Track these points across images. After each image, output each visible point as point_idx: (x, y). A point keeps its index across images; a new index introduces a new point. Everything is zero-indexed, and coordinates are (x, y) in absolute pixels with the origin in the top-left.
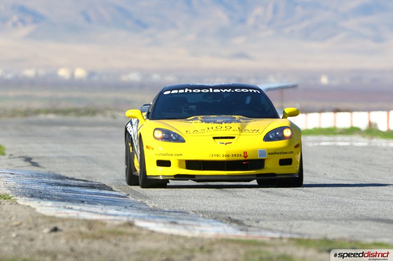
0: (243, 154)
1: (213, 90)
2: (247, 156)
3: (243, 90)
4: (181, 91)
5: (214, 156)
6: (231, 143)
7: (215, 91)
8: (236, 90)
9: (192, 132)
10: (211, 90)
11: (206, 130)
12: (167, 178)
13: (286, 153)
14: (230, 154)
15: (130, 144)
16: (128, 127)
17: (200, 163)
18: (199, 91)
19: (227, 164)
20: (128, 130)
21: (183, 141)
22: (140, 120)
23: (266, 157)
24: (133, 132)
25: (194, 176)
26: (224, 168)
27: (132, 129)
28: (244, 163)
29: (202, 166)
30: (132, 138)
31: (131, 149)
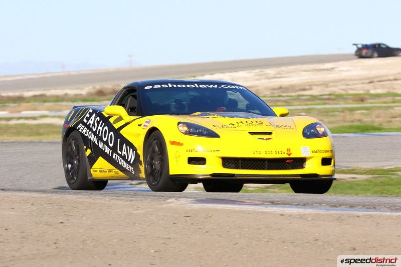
0: (286, 152)
1: (199, 86)
2: (291, 154)
3: (229, 86)
4: (165, 86)
5: (256, 153)
6: (270, 139)
7: (201, 86)
8: (222, 86)
9: (221, 126)
10: (197, 86)
11: (236, 125)
12: (201, 177)
13: (328, 151)
14: (274, 151)
15: (85, 147)
16: (79, 128)
17: (238, 162)
18: (184, 86)
19: (268, 162)
20: (81, 131)
21: (217, 136)
22: (123, 117)
23: (310, 156)
24: (94, 133)
25: (233, 175)
26: (265, 167)
27: (88, 130)
28: (288, 161)
29: (240, 165)
30: (90, 140)
31: (89, 152)
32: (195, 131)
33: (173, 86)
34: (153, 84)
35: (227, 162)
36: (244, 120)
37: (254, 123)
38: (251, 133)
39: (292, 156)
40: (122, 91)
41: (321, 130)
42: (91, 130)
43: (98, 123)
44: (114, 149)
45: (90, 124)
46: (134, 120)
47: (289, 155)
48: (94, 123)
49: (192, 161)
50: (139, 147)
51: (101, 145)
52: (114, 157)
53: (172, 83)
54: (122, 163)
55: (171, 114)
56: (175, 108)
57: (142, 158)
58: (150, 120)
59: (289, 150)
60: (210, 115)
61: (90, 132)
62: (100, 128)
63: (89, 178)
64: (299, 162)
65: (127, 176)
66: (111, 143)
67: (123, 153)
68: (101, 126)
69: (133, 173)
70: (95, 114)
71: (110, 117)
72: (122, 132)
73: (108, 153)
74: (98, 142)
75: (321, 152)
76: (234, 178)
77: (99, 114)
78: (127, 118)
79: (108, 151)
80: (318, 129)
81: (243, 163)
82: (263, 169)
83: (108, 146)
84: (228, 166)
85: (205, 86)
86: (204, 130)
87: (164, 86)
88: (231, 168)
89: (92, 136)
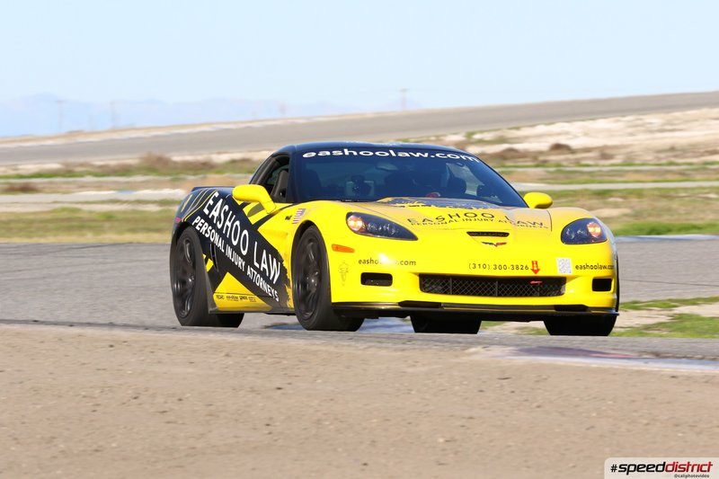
0: (530, 266)
1: (396, 154)
2: (538, 270)
3: (449, 156)
4: (339, 153)
5: (477, 266)
6: (504, 243)
7: (400, 154)
8: (438, 155)
9: (420, 221)
10: (394, 154)
11: (448, 219)
12: (383, 308)
13: (605, 267)
14: (509, 265)
15: (205, 256)
16: (196, 224)
17: (447, 281)
18: (371, 154)
19: (499, 284)
20: (198, 229)
21: (413, 237)
22: (264, 205)
23: (572, 274)
24: (219, 232)
25: (438, 305)
26: (494, 292)
27: (210, 228)
28: (533, 282)
29: (450, 287)
30: (213, 244)
31: (210, 264)
32: (376, 228)
33: (351, 154)
34: (317, 149)
35: (428, 282)
36: (461, 211)
37: (479, 216)
38: (471, 234)
39: (540, 274)
40: (268, 160)
41: (594, 230)
42: (214, 226)
43: (226, 214)
44: (248, 260)
45: (213, 216)
46: (281, 209)
47: (536, 272)
48: (220, 214)
49: (368, 279)
50: (286, 255)
51: (229, 252)
52: (249, 273)
53: (350, 147)
54: (261, 283)
55: (343, 200)
56: (354, 190)
57: (289, 275)
58: (304, 210)
59: (535, 263)
60: (406, 202)
61: (213, 231)
62: (228, 223)
63: (210, 309)
64: (554, 285)
65: (268, 306)
66: (244, 250)
67: (263, 265)
68: (230, 221)
69: (277, 300)
70: (221, 200)
71: (244, 205)
72: (261, 230)
73: (240, 266)
74: (225, 248)
75: (592, 267)
76: (439, 309)
77: (228, 200)
78: (270, 206)
79: (240, 263)
80: (591, 230)
81: (455, 285)
82: (491, 295)
83: (240, 254)
84: (430, 289)
85: (407, 155)
86: (391, 227)
87: (335, 153)
88: (436, 293)
89: (217, 236)
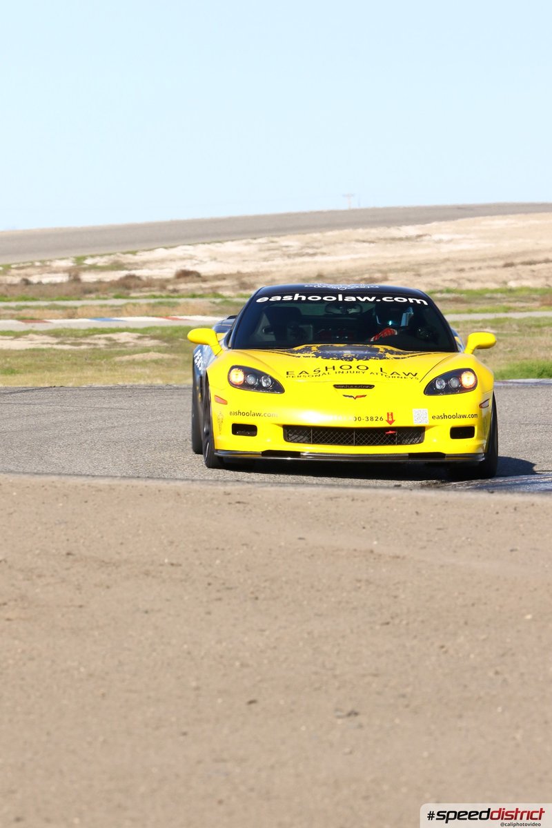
0: (385, 418)
1: (344, 298)
2: (393, 421)
3: (397, 299)
4: (288, 298)
6: (364, 396)
7: (347, 299)
8: (384, 299)
9: (297, 374)
10: (341, 299)
11: (322, 372)
13: (464, 416)
14: (363, 417)
17: (308, 432)
18: (319, 298)
19: (357, 434)
21: (281, 390)
23: (430, 424)
25: (297, 454)
26: (352, 442)
28: (390, 432)
29: (311, 437)
35: (291, 432)
36: (340, 364)
37: (354, 369)
38: (337, 386)
39: (394, 425)
41: (468, 381)
47: (391, 422)
49: (237, 429)
59: (390, 415)
75: (450, 417)
80: (465, 381)
81: (316, 435)
82: (349, 444)
84: (299, 439)
85: (354, 299)
87: (285, 298)
88: (298, 442)
